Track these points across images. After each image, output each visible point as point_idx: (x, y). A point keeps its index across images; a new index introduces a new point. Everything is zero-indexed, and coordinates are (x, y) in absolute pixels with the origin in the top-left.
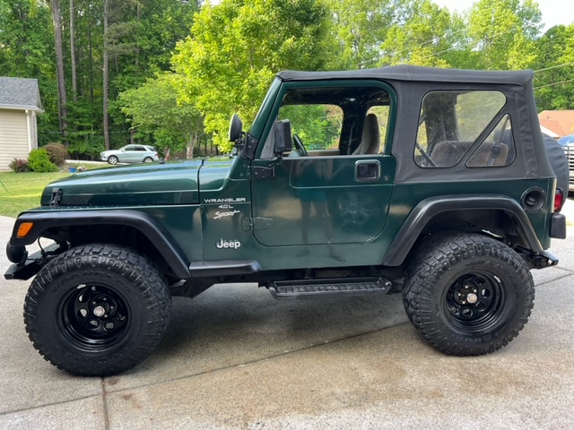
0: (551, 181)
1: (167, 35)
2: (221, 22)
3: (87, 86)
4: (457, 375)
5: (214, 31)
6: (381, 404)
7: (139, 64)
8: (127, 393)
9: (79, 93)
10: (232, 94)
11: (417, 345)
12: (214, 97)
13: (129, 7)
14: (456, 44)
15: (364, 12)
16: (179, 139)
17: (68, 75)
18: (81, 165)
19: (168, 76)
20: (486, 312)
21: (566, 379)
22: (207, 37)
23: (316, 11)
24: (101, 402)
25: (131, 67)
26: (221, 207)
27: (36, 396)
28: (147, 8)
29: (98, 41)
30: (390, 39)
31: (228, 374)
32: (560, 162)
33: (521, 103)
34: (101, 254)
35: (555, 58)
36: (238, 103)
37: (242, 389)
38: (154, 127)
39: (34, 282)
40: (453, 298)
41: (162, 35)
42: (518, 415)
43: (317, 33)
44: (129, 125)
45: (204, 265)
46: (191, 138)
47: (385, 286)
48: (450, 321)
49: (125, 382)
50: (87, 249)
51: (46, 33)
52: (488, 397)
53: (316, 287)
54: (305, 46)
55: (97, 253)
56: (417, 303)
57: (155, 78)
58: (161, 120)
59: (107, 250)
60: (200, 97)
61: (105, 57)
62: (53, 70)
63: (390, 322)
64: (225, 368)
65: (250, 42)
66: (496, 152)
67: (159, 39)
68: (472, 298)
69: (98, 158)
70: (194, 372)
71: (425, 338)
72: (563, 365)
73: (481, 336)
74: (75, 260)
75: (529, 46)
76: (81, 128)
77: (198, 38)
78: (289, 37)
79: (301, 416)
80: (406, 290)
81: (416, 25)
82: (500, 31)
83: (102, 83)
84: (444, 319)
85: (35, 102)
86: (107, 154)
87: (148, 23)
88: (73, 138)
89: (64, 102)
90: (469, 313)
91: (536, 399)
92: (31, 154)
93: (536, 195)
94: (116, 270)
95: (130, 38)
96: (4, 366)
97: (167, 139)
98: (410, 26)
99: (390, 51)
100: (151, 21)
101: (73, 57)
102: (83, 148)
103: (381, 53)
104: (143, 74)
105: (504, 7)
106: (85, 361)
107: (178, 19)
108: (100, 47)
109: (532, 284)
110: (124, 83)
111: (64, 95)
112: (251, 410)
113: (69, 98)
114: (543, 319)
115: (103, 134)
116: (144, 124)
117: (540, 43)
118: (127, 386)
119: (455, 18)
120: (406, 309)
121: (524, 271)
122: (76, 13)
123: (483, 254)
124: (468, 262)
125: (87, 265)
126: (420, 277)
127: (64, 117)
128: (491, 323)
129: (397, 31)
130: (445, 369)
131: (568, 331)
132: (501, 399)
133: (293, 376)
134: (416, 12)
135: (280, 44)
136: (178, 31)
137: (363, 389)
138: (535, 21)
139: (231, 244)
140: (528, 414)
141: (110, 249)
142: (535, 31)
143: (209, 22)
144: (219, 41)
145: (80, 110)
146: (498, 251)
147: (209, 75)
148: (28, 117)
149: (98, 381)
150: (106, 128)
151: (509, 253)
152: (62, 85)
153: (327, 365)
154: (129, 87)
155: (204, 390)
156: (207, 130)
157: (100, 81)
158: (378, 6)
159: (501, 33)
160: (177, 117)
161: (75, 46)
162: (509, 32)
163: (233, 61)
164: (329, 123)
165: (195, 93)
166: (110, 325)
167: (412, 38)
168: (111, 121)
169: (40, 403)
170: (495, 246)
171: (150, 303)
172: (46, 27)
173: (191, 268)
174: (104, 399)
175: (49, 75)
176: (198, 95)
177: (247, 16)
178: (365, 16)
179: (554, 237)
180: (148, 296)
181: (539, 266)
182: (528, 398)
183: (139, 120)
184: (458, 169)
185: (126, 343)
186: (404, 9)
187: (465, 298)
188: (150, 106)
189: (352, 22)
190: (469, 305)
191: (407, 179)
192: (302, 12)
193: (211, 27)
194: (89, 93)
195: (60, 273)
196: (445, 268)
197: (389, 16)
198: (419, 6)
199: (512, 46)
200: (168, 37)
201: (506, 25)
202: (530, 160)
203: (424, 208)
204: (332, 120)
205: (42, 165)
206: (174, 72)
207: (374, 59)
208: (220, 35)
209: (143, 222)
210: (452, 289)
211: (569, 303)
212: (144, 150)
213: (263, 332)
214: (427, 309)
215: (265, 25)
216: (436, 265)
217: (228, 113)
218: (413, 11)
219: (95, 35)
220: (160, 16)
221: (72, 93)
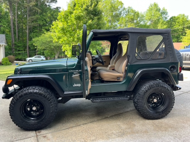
0: (178, 63)
1: (48, 20)
2: (67, 15)
3: (21, 37)
4: (152, 125)
5: (65, 18)
6: (129, 135)
7: (39, 29)
8: (44, 135)
9: (19, 39)
10: (72, 38)
11: (138, 117)
12: (65, 39)
13: (36, 11)
14: (142, 22)
15: (112, 13)
16: (53, 53)
17: (15, 33)
18: (20, 63)
19: (49, 33)
20: (160, 105)
21: (186, 125)
22: (63, 20)
23: (98, 12)
24: (36, 138)
25: (36, 30)
26: (74, 73)
27: (14, 138)
28: (42, 11)
29: (25, 22)
30: (121, 21)
31: (78, 128)
32: (179, 57)
33: (168, 39)
34: (35, 89)
35: (173, 27)
36: (73, 41)
37: (83, 133)
38: (44, 50)
39: (13, 99)
40: (149, 101)
41: (47, 20)
42: (173, 137)
43: (99, 19)
44: (36, 49)
45: (69, 92)
46: (57, 53)
47: (128, 97)
48: (149, 108)
49: (44, 132)
50: (31, 88)
51: (8, 20)
52: (162, 132)
53: (105, 98)
54: (95, 23)
55: (34, 89)
56: (138, 103)
57: (45, 34)
58: (47, 47)
59: (37, 88)
60: (61, 39)
61: (28, 27)
62: (10, 32)
63: (129, 110)
64: (76, 126)
65: (77, 22)
66: (160, 54)
67: (46, 21)
68: (155, 100)
69: (25, 60)
70: (66, 128)
71: (141, 114)
72: (185, 121)
73: (159, 113)
74: (27, 91)
75: (164, 23)
76: (19, 51)
77: (60, 21)
78: (90, 20)
79: (103, 140)
80: (134, 99)
81: (129, 16)
82: (155, 18)
83: (26, 36)
84: (147, 108)
85: (4, 42)
86: (28, 59)
87: (42, 16)
88: (16, 54)
89: (14, 42)
90: (154, 105)
91: (178, 132)
92: (3, 59)
93: (173, 67)
94: (40, 94)
95: (36, 21)
96: (1, 128)
97: (48, 54)
98: (127, 17)
99: (121, 24)
100: (43, 16)
101: (17, 27)
102: (20, 57)
103: (118, 25)
104: (40, 32)
105: (156, 11)
106: (30, 125)
107: (52, 15)
108: (26, 24)
109: (174, 95)
110: (34, 35)
111: (13, 39)
112: (87, 139)
113: (15, 41)
114: (177, 107)
115: (27, 52)
116: (41, 49)
117: (168, 22)
118: (44, 133)
119: (141, 14)
120: (134, 105)
121: (171, 91)
122: (17, 13)
123: (158, 86)
124: (154, 89)
125: (31, 93)
126: (139, 94)
127: (14, 47)
128: (162, 108)
129: (123, 18)
130: (148, 124)
131: (185, 111)
132: (167, 132)
133: (99, 128)
134: (129, 12)
135: (87, 22)
136: (52, 18)
137: (122, 131)
138: (166, 15)
139: (78, 85)
140: (176, 137)
141: (38, 87)
142: (166, 18)
143: (63, 16)
144: (67, 22)
145: (19, 45)
146: (163, 85)
147: (64, 32)
148: (2, 47)
149: (34, 132)
150: (28, 50)
151: (166, 86)
152: (13, 37)
153: (110, 124)
154: (36, 37)
155: (70, 133)
156: (63, 50)
157: (26, 35)
158: (116, 10)
159: (156, 19)
160: (52, 47)
161: (17, 24)
162: (158, 18)
163: (72, 28)
164: (102, 48)
165: (59, 38)
166: (38, 113)
167: (128, 21)
168: (29, 48)
169: (15, 140)
170: (162, 84)
171: (52, 105)
172: (8, 18)
173: (65, 93)
174: (37, 138)
175: (8, 33)
176: (60, 39)
177: (76, 14)
178: (113, 13)
179: (180, 80)
180: (51, 103)
181: (175, 90)
182: (175, 132)
183: (39, 48)
184: (149, 60)
185: (43, 119)
186: (125, 12)
187: (153, 101)
188: (43, 43)
189: (109, 16)
190: (154, 103)
191: (134, 63)
192: (94, 12)
193: (64, 17)
194: (22, 39)
195: (22, 96)
196: (147, 91)
197: (120, 14)
198: (130, 10)
199: (159, 23)
200: (49, 20)
201: (157, 16)
202: (171, 56)
203: (139, 72)
204: (103, 47)
205: (6, 63)
206: (51, 32)
207: (116, 27)
208: (67, 20)
209: (49, 78)
210: (149, 98)
211: (185, 102)
212: (41, 57)
213: (87, 114)
214: (141, 104)
215: (82, 16)
216: (144, 90)
217: (70, 44)
218: (128, 12)
219: (24, 20)
220: (46, 14)
221: (16, 39)
